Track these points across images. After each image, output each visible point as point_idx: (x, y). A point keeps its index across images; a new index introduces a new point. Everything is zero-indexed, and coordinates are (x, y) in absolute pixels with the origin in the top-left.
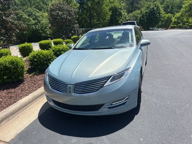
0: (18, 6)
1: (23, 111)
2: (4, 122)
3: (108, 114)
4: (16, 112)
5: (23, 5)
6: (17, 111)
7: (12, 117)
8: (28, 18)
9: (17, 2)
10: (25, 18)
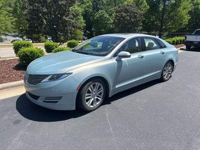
0: (104, 6)
1: (21, 87)
2: (4, 90)
3: (42, 106)
4: (15, 87)
5: (109, 5)
6: (17, 86)
7: (11, 89)
8: (108, 17)
9: (105, 2)
10: (106, 17)
